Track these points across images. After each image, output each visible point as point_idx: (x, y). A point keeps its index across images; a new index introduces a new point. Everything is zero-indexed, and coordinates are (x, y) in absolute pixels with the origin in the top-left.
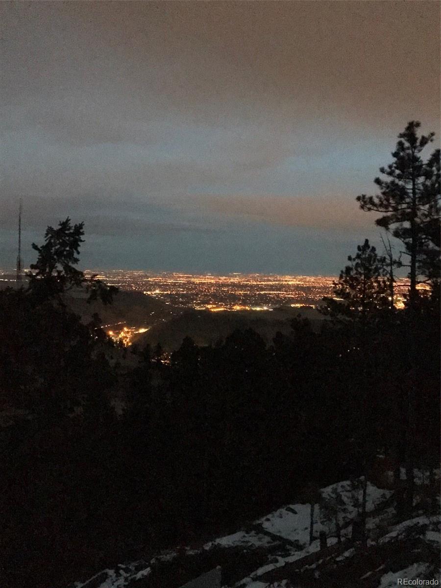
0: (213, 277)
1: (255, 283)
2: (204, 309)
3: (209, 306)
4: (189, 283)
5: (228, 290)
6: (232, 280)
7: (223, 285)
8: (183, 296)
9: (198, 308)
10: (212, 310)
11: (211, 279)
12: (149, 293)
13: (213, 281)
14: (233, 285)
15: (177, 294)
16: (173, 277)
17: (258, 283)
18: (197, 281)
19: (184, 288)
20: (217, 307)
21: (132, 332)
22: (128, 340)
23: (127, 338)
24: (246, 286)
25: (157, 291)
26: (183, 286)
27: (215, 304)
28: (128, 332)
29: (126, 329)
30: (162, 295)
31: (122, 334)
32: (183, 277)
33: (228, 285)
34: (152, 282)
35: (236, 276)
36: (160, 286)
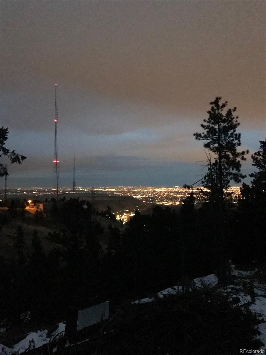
2: (162, 204)
5: (173, 195)
6: (175, 190)
7: (171, 192)
11: (164, 189)
12: (135, 197)
14: (175, 192)
16: (146, 189)
18: (157, 190)
19: (152, 194)
20: (168, 203)
21: (128, 216)
22: (126, 219)
24: (182, 192)
25: (139, 196)
27: (167, 201)
28: (126, 216)
29: (125, 214)
30: (142, 198)
31: (123, 217)
32: (151, 189)
33: (173, 192)
34: (137, 191)
35: (176, 188)
36: (140, 193)
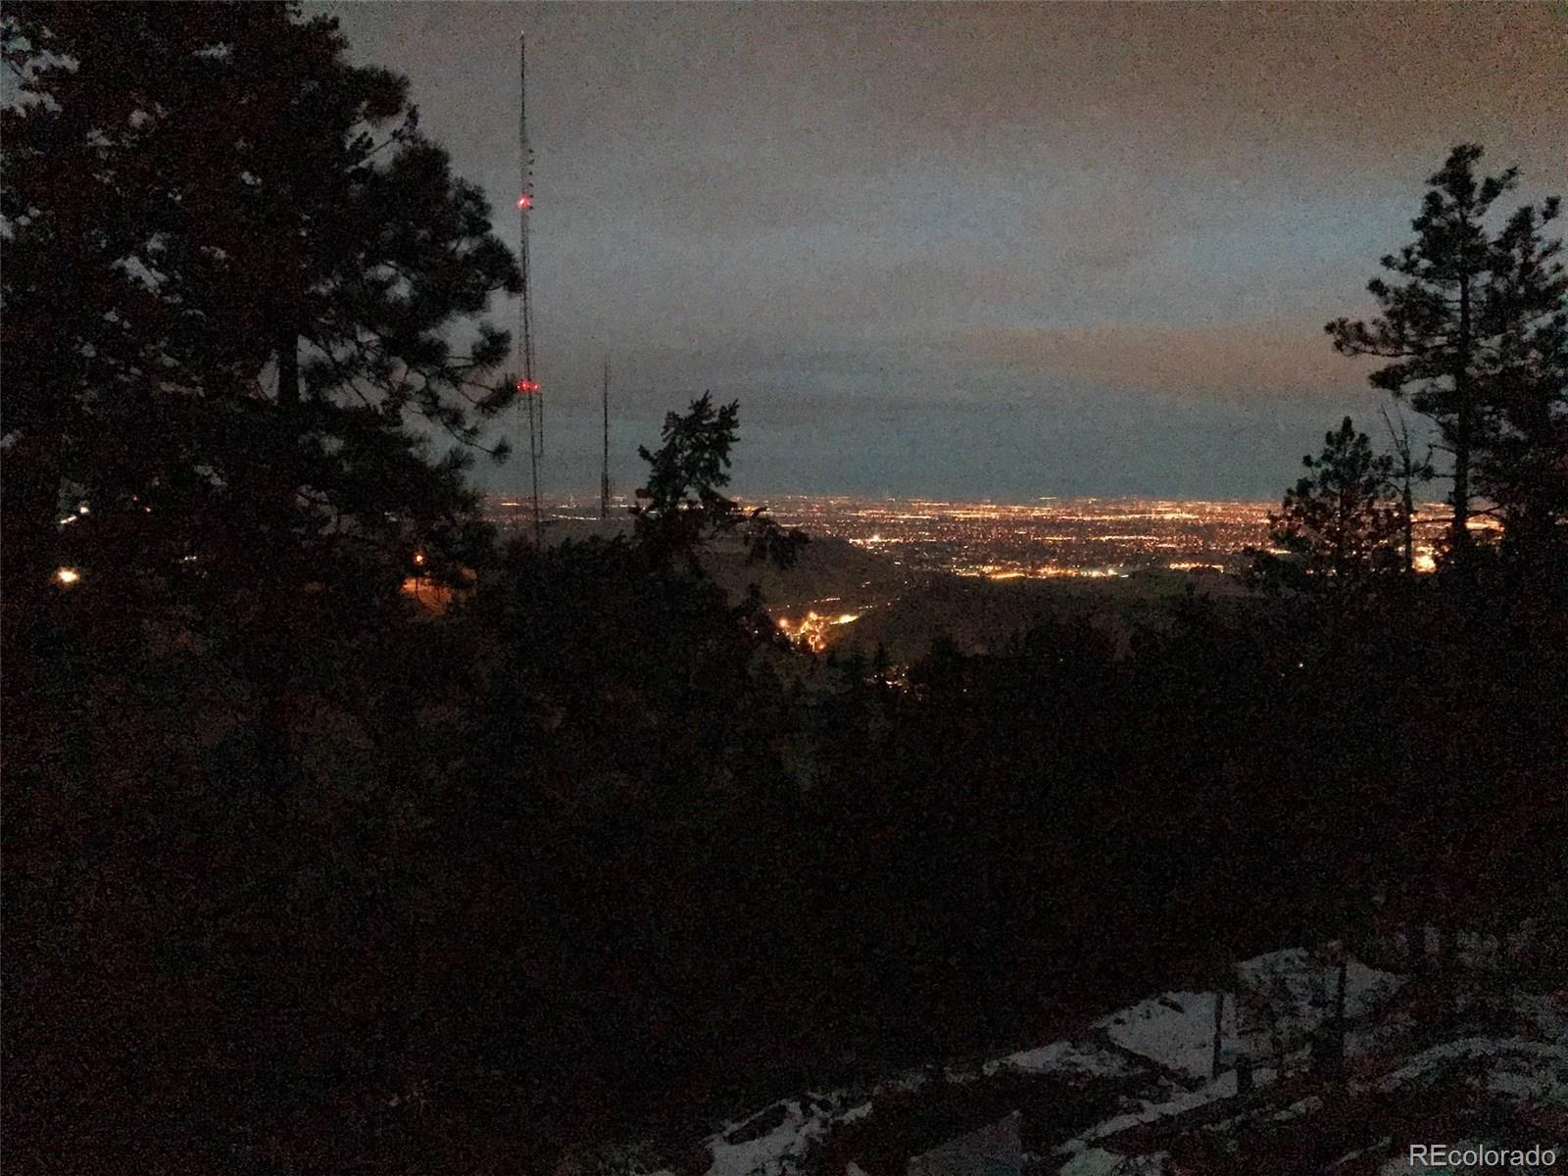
0: (994, 507)
1: (1088, 518)
2: (976, 574)
3: (987, 569)
4: (943, 519)
5: (1028, 534)
6: (1037, 513)
7: (1018, 523)
8: (931, 547)
9: (962, 572)
10: (993, 577)
11: (991, 510)
12: (859, 541)
13: (993, 515)
14: (1040, 523)
15: (916, 543)
16: (909, 509)
17: (1096, 518)
18: (960, 515)
19: (932, 531)
20: (1005, 571)
21: (827, 623)
22: (818, 637)
23: (816, 633)
24: (1069, 523)
25: (876, 538)
26: (931, 525)
27: (1001, 564)
28: (818, 622)
29: (813, 616)
30: (887, 546)
31: (806, 626)
32: (929, 508)
33: (1027, 523)
34: (866, 518)
35: (1044, 504)
36: (882, 528)
